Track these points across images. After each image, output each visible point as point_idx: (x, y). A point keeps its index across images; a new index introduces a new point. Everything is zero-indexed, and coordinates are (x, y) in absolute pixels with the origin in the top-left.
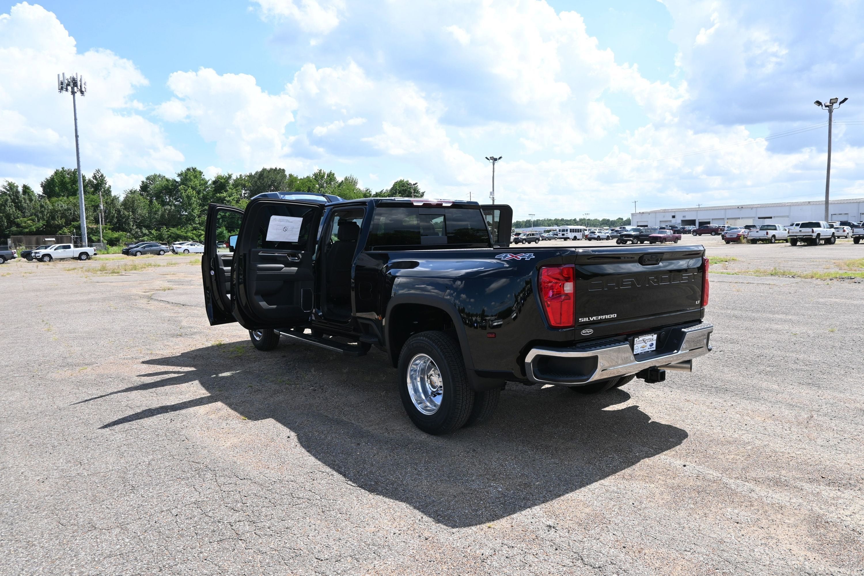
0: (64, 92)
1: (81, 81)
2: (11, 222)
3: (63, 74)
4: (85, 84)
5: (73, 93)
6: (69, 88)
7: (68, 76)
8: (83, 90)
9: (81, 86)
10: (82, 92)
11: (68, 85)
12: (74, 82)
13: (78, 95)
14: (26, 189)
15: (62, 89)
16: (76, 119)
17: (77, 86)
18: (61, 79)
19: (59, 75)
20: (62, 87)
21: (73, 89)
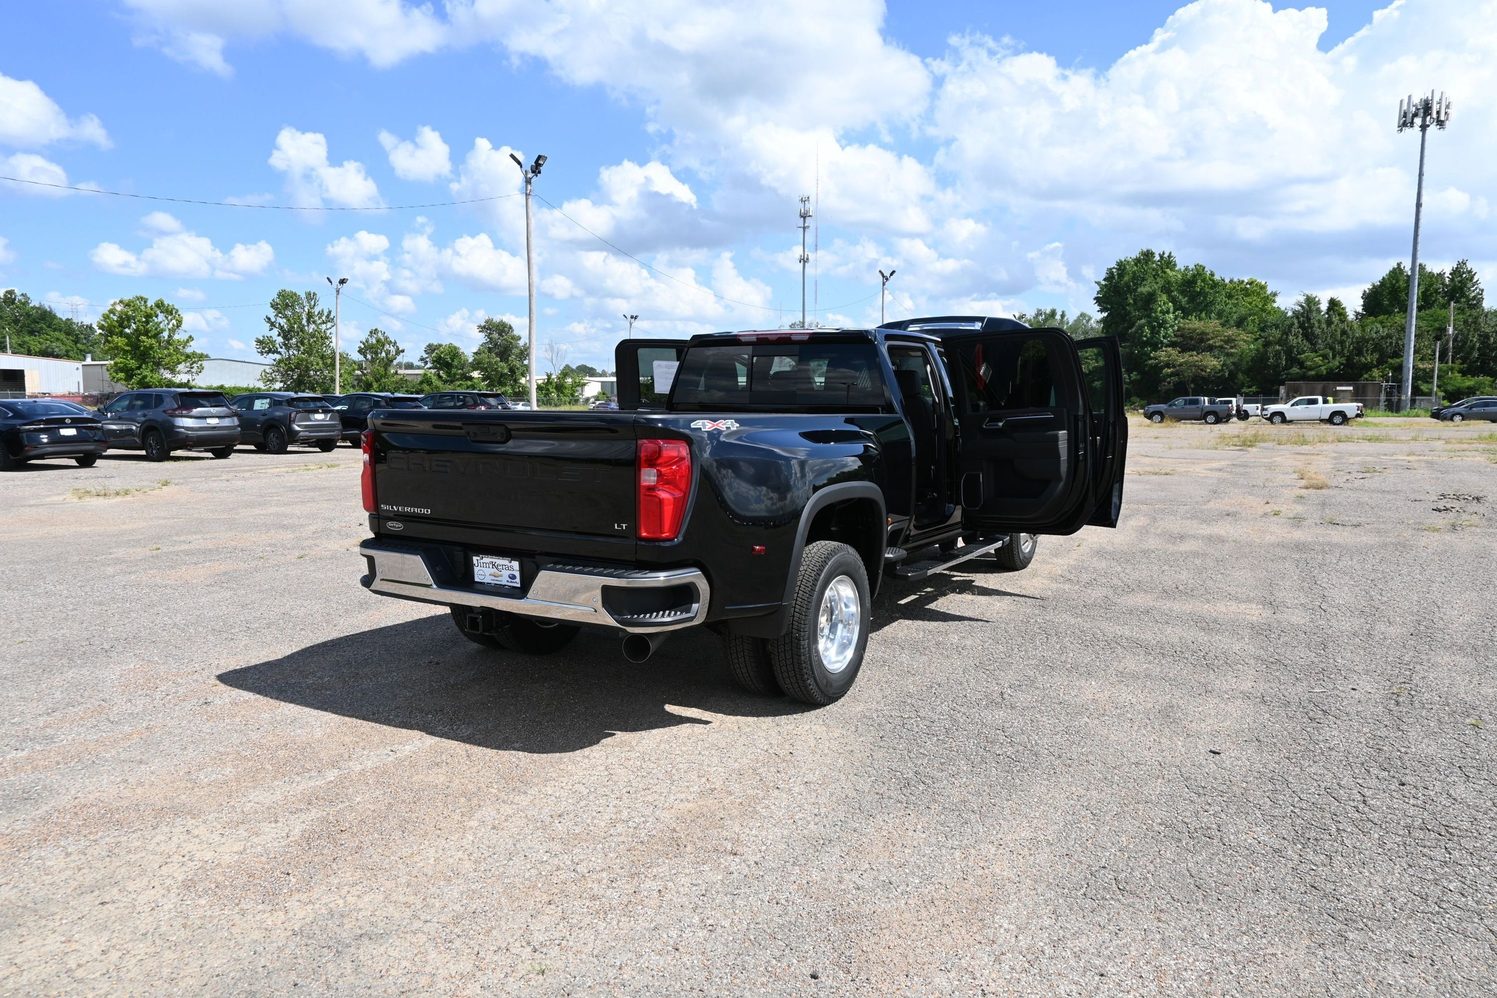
0: (1407, 130)
1: (1439, 103)
2: (1293, 360)
3: (1410, 97)
4: (1448, 107)
5: (1424, 127)
6: (1418, 121)
7: (1416, 100)
8: (1442, 118)
9: (1438, 113)
10: (1441, 123)
11: (1415, 115)
12: (1427, 107)
13: (1433, 129)
14: (1334, 304)
15: (1404, 124)
16: (1421, 175)
17: (1430, 114)
18: (1405, 107)
19: (1401, 102)
20: (1406, 122)
21: (1424, 120)
